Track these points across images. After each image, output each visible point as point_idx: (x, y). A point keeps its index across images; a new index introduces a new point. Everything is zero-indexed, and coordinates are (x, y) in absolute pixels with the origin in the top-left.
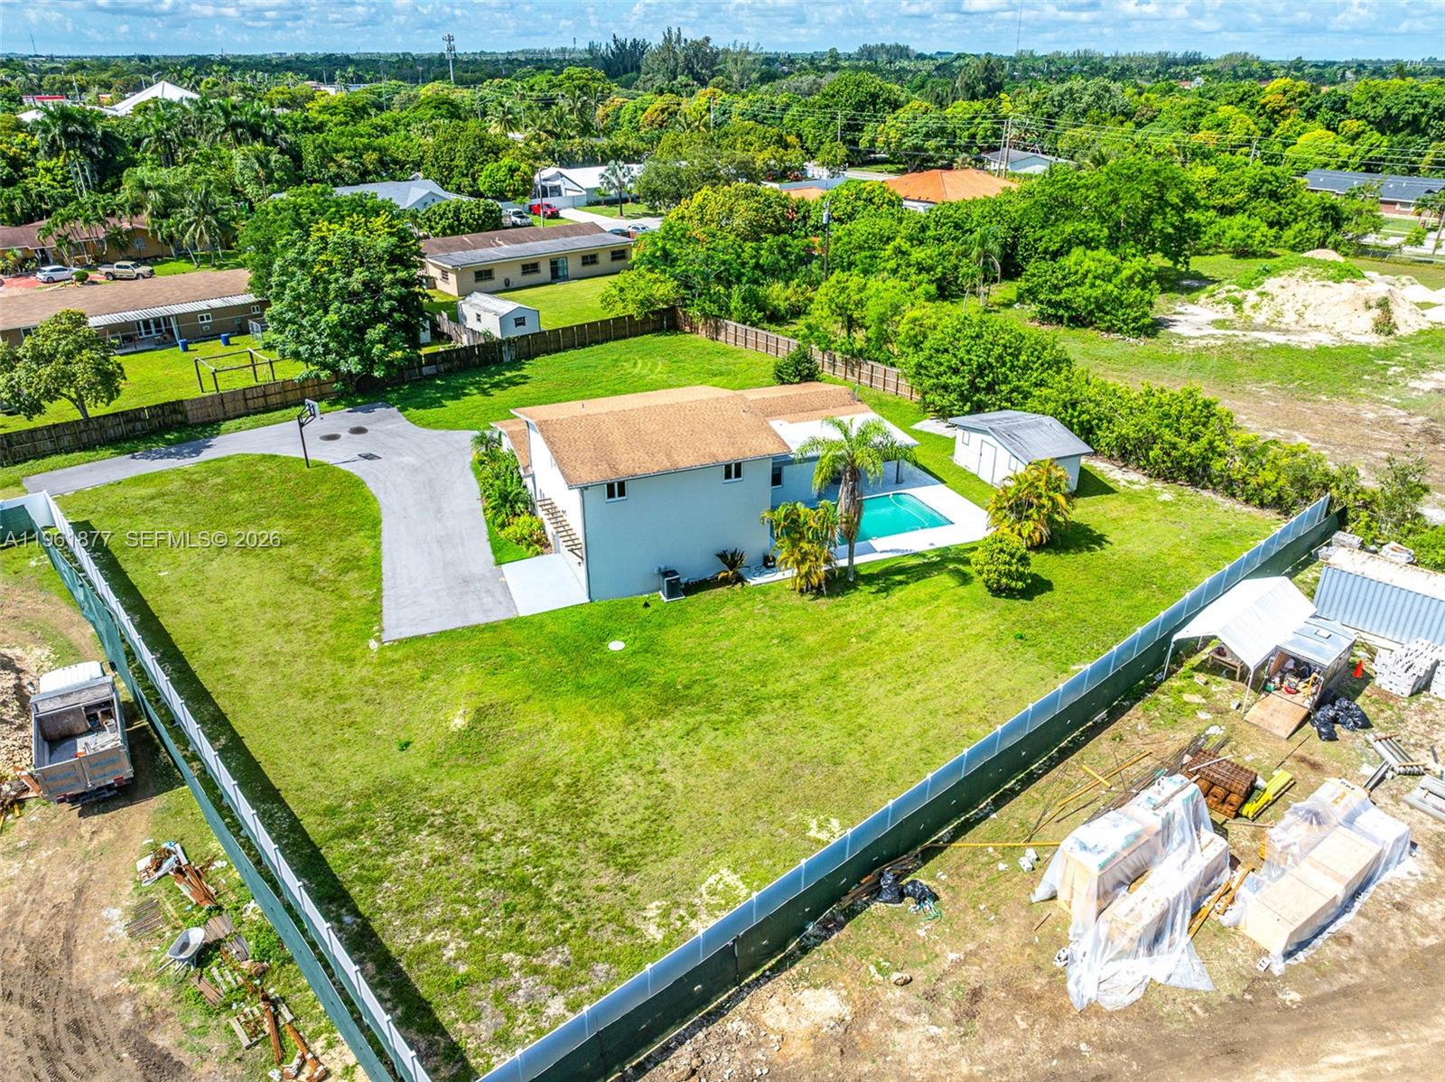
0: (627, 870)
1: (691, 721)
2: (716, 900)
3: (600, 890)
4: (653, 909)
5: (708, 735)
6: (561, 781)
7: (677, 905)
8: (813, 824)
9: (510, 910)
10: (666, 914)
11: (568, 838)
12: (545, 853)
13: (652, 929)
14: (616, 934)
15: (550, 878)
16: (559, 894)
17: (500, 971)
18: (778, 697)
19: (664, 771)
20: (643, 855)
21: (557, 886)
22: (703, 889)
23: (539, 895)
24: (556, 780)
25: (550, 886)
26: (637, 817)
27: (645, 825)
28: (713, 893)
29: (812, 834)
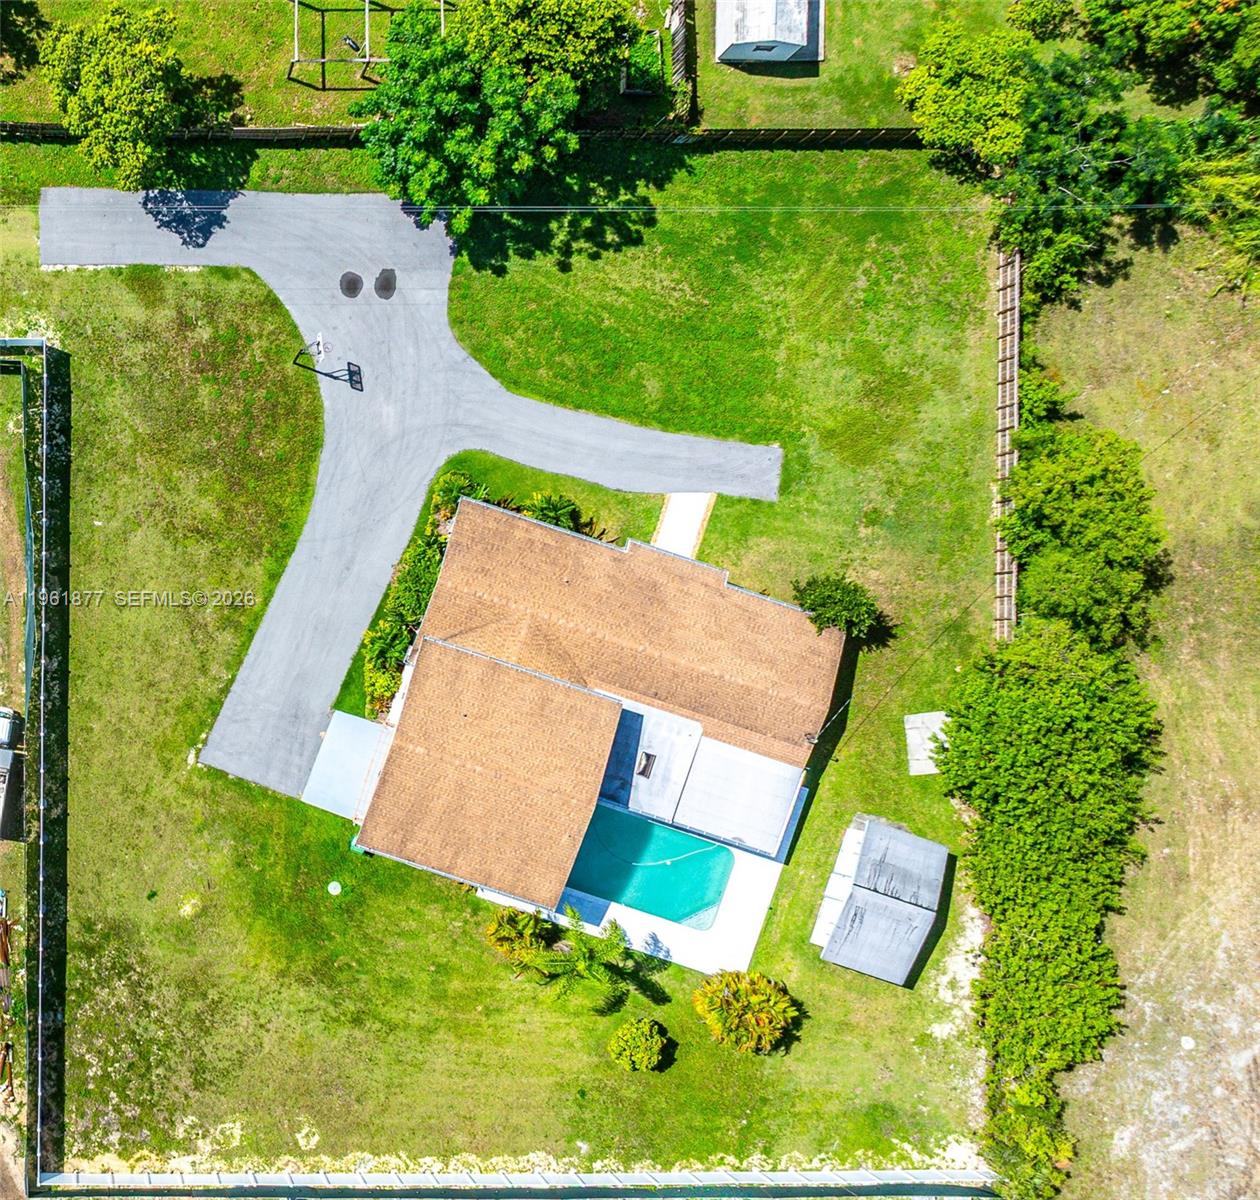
0: (198, 1086)
1: (316, 1002)
2: (220, 1138)
3: (176, 1088)
4: (190, 1120)
5: (315, 1023)
6: (213, 994)
7: (201, 1126)
8: (305, 1131)
9: (131, 1066)
10: (193, 1127)
11: (186, 1040)
12: (168, 1044)
13: (181, 1130)
14: (165, 1120)
15: (160, 1063)
16: (158, 1076)
17: (106, 1100)
18: (382, 1022)
19: (268, 1031)
20: (211, 1083)
21: (160, 1071)
22: (220, 1127)
23: (149, 1068)
24: (210, 991)
25: (157, 1067)
26: (228, 1055)
27: (227, 1064)
28: (222, 1132)
29: (298, 1136)
